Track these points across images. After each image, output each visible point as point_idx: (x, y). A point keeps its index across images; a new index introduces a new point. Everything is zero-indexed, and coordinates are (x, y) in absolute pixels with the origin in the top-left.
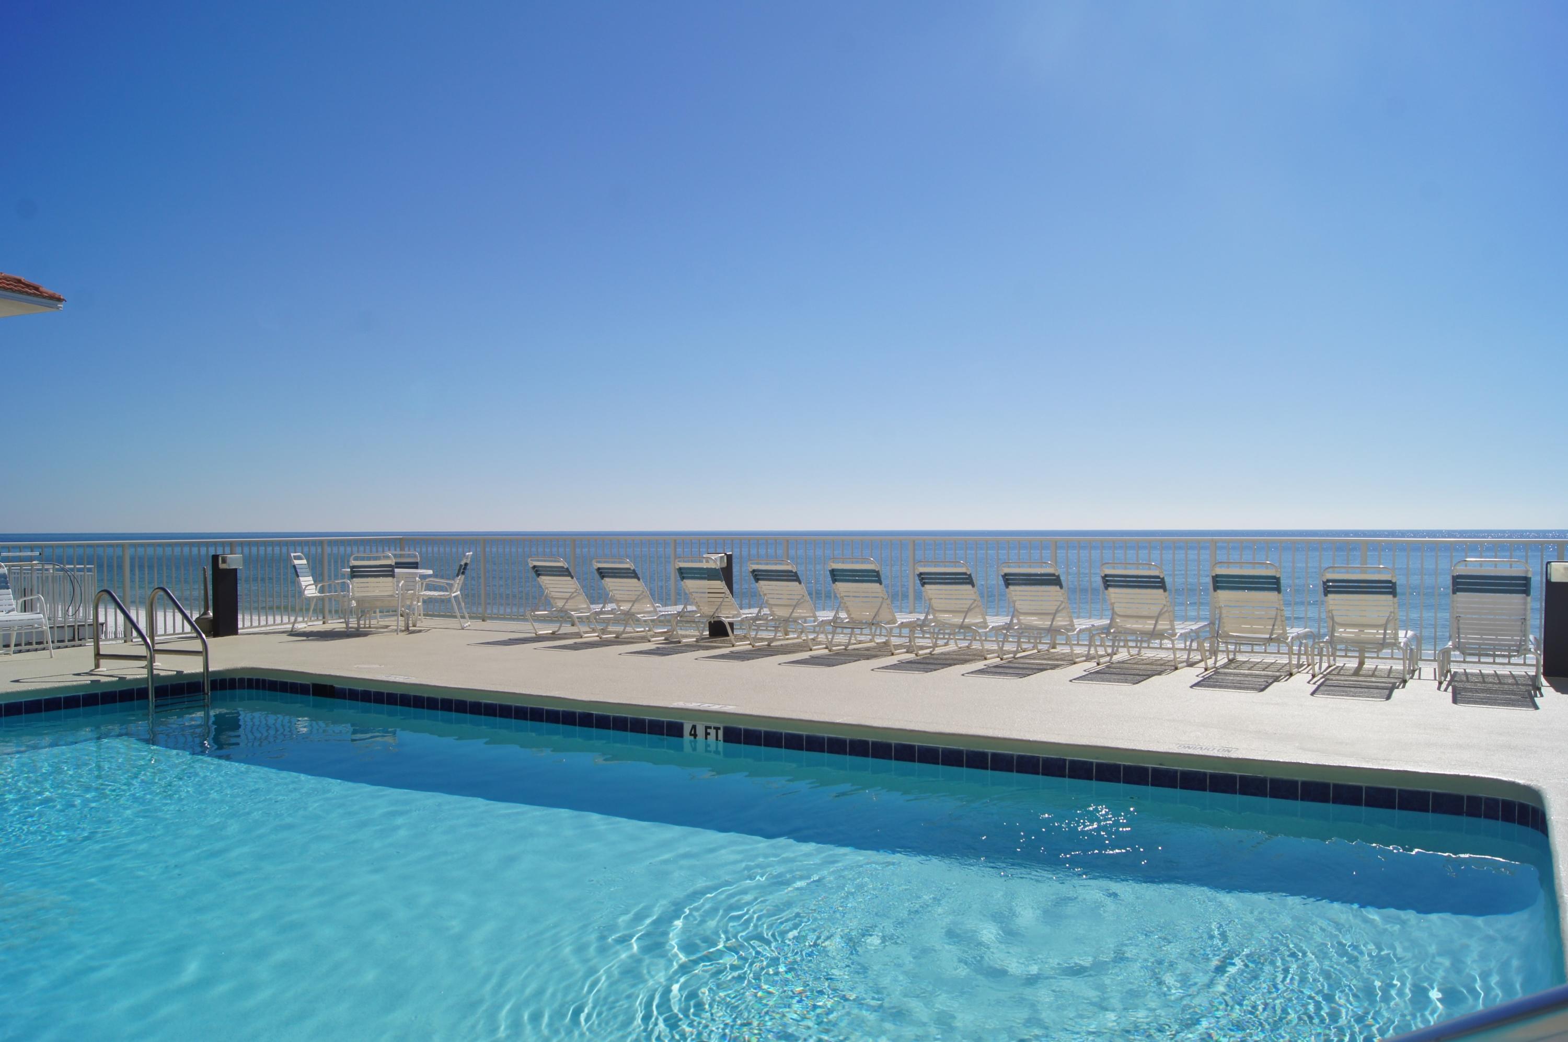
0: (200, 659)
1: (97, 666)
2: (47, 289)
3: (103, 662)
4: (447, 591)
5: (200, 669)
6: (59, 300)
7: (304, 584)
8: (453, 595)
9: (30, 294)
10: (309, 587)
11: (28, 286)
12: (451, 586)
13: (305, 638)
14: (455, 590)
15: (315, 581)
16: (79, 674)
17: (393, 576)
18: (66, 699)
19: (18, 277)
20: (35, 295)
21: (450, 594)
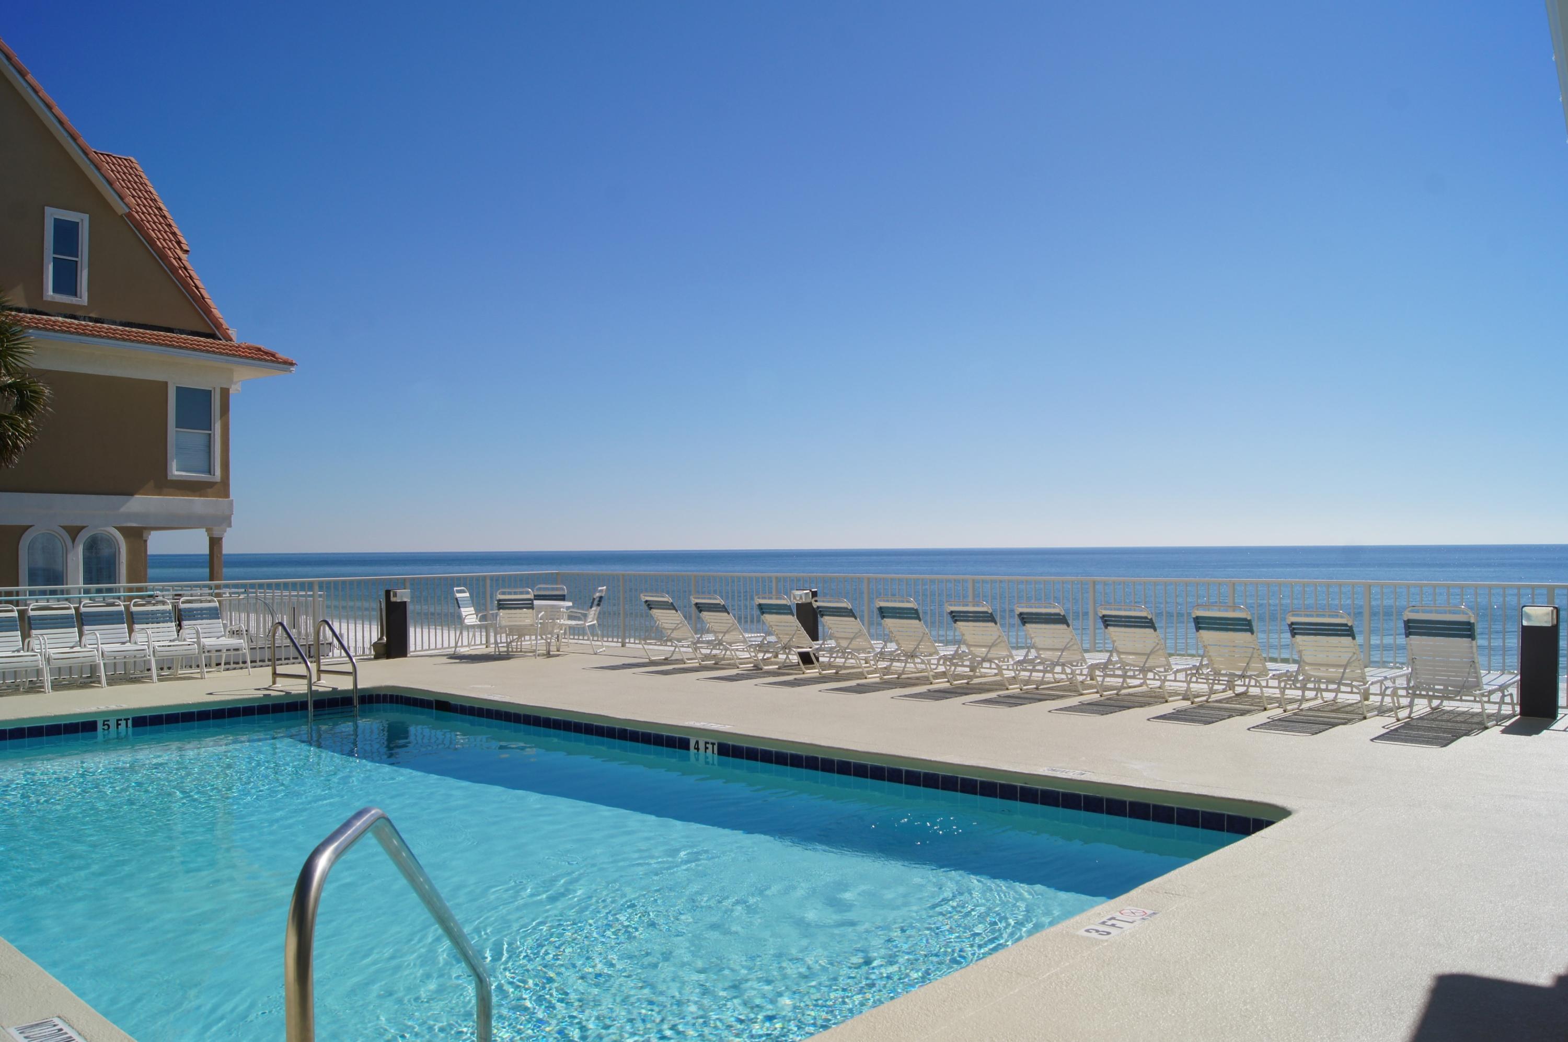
0: (350, 679)
1: (274, 683)
2: (282, 355)
3: (278, 679)
4: (579, 619)
5: (351, 687)
6: (292, 364)
7: (464, 614)
8: (587, 624)
9: (266, 360)
10: (469, 615)
11: (266, 353)
12: (585, 616)
13: (458, 661)
14: (589, 620)
15: (475, 610)
16: (259, 689)
17: (532, 608)
18: (245, 708)
19: (259, 346)
20: (273, 361)
21: (585, 624)
